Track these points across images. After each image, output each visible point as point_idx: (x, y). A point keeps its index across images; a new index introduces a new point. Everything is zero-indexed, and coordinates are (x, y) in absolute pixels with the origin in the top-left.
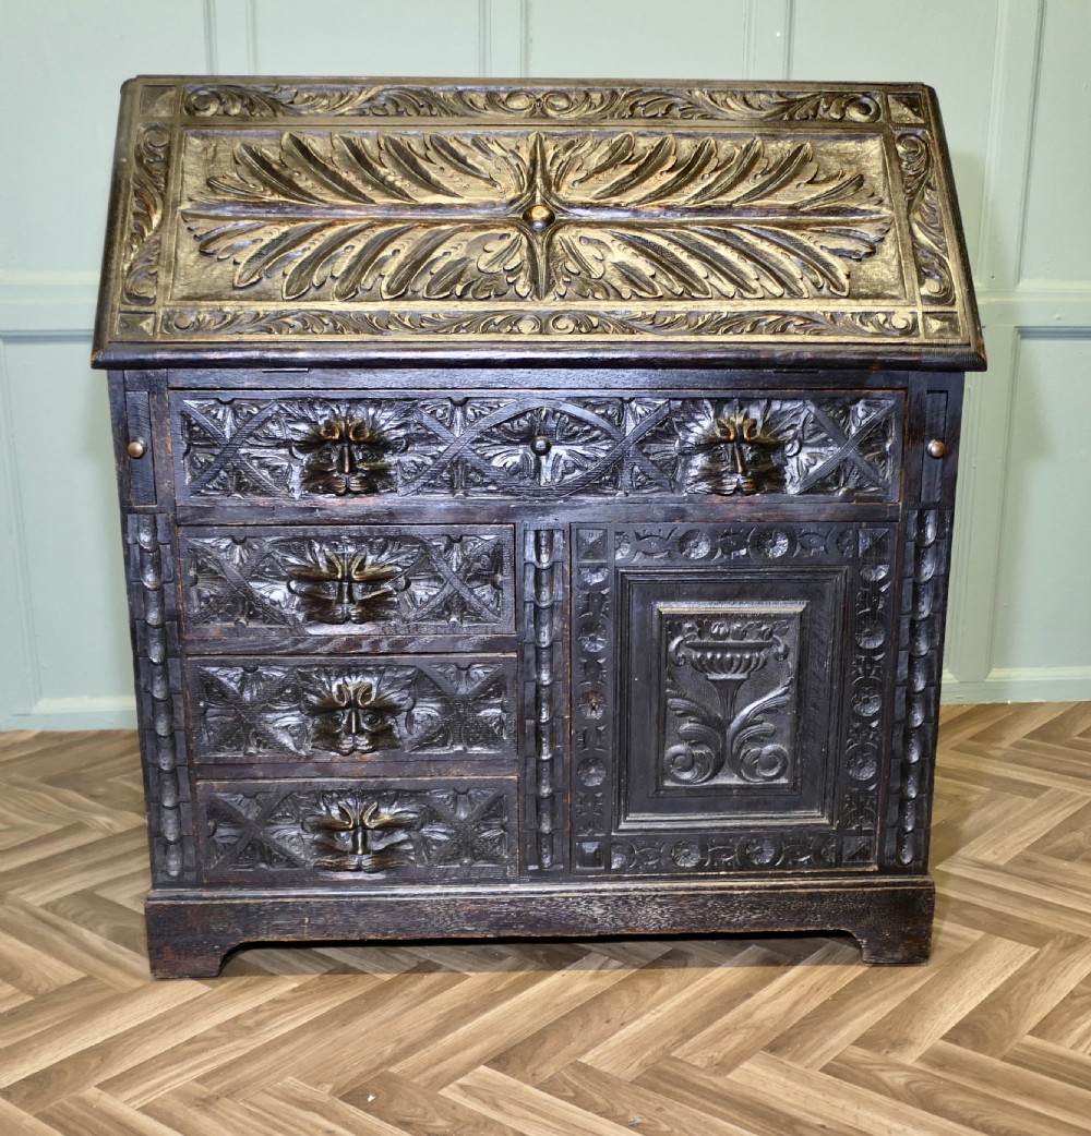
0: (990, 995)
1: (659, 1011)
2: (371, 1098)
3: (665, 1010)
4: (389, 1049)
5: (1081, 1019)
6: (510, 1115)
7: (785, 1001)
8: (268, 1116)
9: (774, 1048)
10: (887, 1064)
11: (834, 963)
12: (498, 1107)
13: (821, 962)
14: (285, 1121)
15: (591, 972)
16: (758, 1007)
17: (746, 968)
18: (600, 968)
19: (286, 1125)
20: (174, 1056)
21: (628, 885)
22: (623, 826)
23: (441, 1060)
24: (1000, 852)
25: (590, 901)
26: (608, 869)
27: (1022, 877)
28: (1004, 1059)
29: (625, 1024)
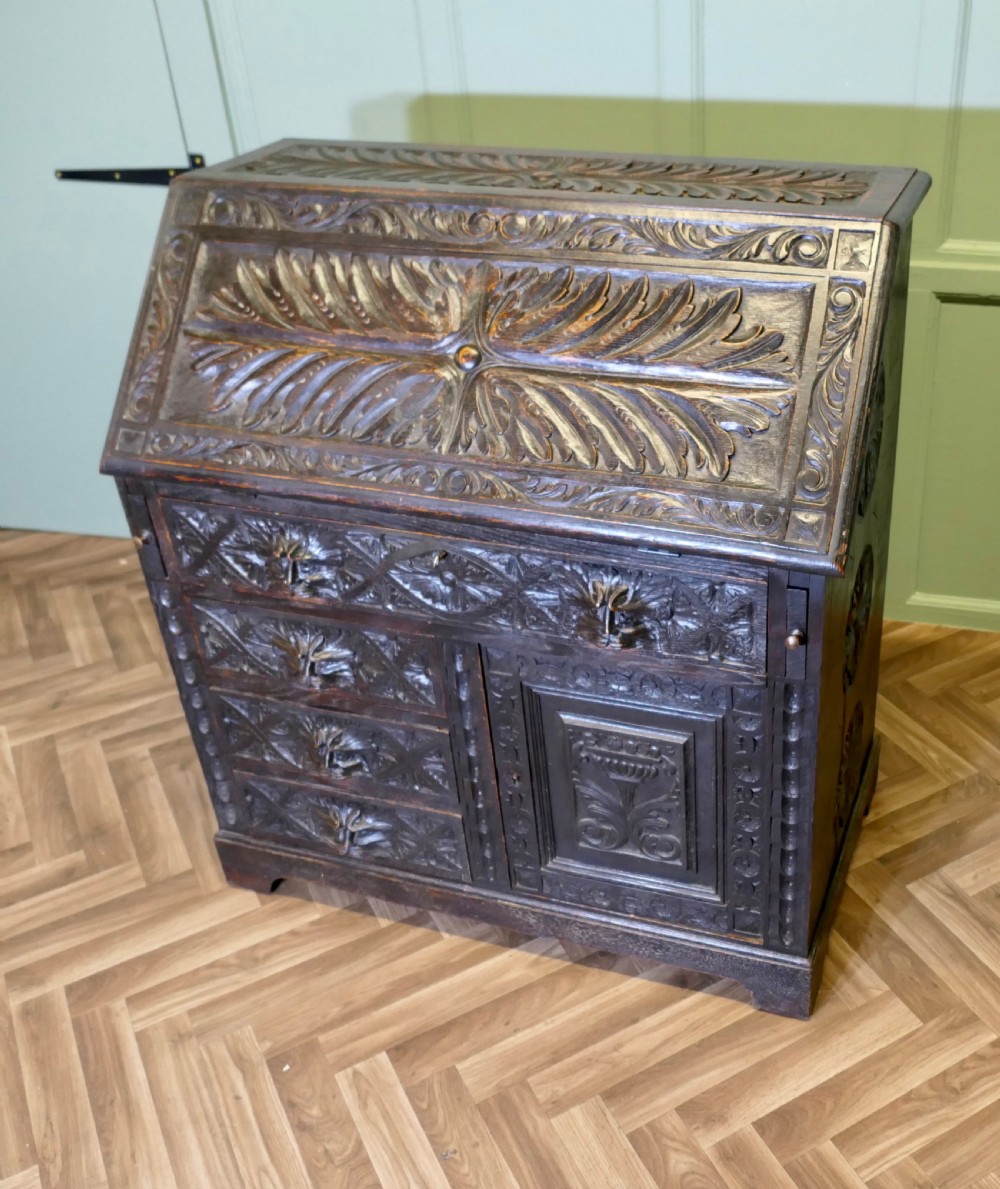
0: (837, 1076)
1: (553, 1022)
2: (287, 1068)
3: (558, 1022)
4: (335, 1011)
5: (894, 1130)
6: (367, 1117)
7: (658, 1036)
8: (210, 1066)
9: (609, 1096)
10: (686, 1144)
11: (732, 997)
12: (364, 1105)
13: (720, 993)
14: (217, 1076)
15: (534, 956)
16: (630, 1040)
17: (656, 985)
18: (544, 954)
19: (215, 1081)
20: (192, 979)
21: (554, 908)
22: (550, 865)
23: (360, 1037)
24: (981, 877)
25: (525, 912)
26: (541, 892)
27: (977, 918)
28: (788, 1167)
29: (516, 1031)
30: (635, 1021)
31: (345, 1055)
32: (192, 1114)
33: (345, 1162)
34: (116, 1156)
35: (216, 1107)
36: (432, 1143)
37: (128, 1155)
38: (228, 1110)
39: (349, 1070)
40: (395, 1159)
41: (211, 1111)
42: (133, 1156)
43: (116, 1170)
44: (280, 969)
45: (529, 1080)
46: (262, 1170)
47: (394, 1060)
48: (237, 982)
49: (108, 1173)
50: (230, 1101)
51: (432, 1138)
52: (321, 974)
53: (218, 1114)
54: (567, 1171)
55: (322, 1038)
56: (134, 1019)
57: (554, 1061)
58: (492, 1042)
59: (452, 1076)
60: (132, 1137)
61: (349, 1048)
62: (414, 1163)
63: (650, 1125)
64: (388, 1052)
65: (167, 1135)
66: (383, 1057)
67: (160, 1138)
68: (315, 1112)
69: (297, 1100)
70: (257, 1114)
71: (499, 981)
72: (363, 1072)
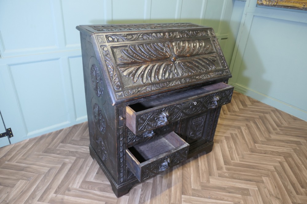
9: (210, 175)
10: (224, 173)
29: (190, 178)
31: (179, 201)
36: (206, 198)
39: (182, 201)
44: (149, 200)
45: (201, 181)
47: (185, 195)
51: (204, 198)
52: (156, 195)
54: (221, 186)
57: (200, 177)
58: (190, 182)
59: (194, 190)
61: (177, 199)
62: (208, 202)
63: (218, 174)
64: (182, 195)
66: (183, 196)
71: (178, 175)
72: (184, 200)
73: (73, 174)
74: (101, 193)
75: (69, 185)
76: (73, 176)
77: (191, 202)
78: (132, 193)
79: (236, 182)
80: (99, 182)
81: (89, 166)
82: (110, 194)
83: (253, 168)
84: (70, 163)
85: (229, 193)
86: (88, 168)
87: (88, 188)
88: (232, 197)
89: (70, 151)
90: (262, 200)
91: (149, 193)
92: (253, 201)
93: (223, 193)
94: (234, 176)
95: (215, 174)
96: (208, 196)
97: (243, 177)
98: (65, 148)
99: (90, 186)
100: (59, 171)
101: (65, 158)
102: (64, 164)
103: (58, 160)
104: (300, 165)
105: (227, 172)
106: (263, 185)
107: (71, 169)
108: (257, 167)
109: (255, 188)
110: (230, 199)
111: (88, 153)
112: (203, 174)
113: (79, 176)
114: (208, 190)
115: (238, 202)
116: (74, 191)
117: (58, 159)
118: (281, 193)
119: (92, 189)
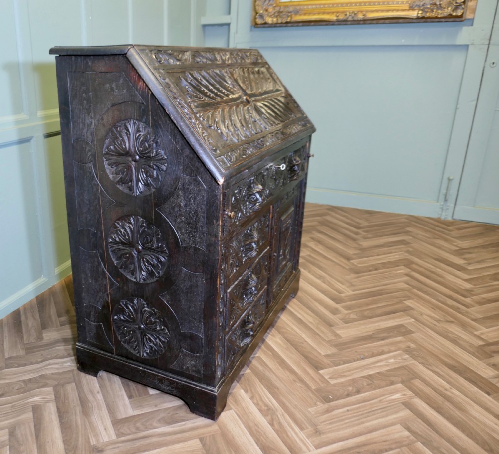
2: (330, 397)
4: (299, 384)
6: (350, 375)
12: (345, 376)
14: (337, 418)
29: (306, 341)
30: (300, 319)
31: (322, 381)
32: (359, 424)
33: (371, 380)
34: (387, 447)
35: (354, 416)
36: (358, 360)
37: (385, 443)
38: (355, 413)
39: (329, 380)
40: (367, 369)
41: (356, 418)
42: (384, 441)
43: (393, 446)
44: (274, 401)
45: (327, 340)
46: (380, 401)
47: (322, 369)
48: (283, 415)
49: (396, 448)
50: (350, 412)
51: (355, 361)
52: (278, 388)
53: (357, 416)
54: (362, 335)
55: (313, 387)
56: (308, 451)
57: (318, 335)
58: (312, 347)
59: (328, 356)
60: (376, 443)
61: (318, 381)
62: (367, 365)
63: (341, 320)
64: (318, 370)
65: (371, 431)
66: (321, 372)
67: (374, 433)
68: (350, 388)
69: (346, 393)
70: (355, 404)
71: (282, 344)
72: (329, 377)
73: (77, 418)
74: (173, 427)
75: (89, 442)
76: (79, 422)
77: (343, 374)
78: (234, 403)
79: (378, 322)
80: (150, 410)
81: (98, 392)
82: (192, 421)
83: (381, 295)
84: (49, 401)
85: (383, 339)
86: (100, 396)
87: (138, 429)
88: (391, 344)
89: (24, 381)
90: (434, 332)
91: (262, 389)
92: (423, 337)
93: (375, 343)
94: (366, 313)
95: (338, 322)
96: (358, 357)
97: (379, 311)
98: (5, 379)
99: (139, 424)
100: (35, 426)
101: (27, 398)
102: (37, 410)
103: (12, 407)
104: (433, 270)
105: (351, 313)
106: (416, 312)
107: (62, 413)
108: (383, 291)
109: (409, 319)
110: (393, 348)
111: (72, 371)
112: (317, 328)
113: (95, 418)
114: (349, 348)
115: (406, 347)
116: (110, 447)
117: (10, 405)
118: (447, 313)
119: (147, 428)
